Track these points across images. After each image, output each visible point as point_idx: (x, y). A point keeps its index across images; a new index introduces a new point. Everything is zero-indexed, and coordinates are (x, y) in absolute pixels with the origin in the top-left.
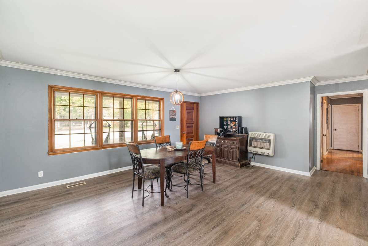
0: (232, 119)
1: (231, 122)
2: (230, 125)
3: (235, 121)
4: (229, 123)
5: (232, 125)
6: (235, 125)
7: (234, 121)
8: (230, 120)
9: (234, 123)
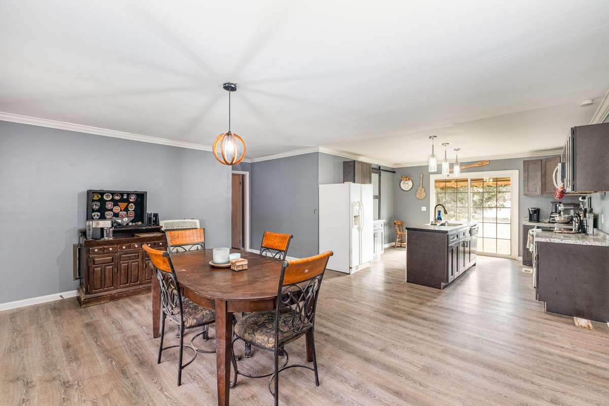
0: (117, 198)
1: (116, 203)
2: (111, 210)
3: (127, 201)
4: (109, 205)
5: (117, 209)
6: (126, 209)
7: (122, 200)
8: (112, 200)
9: (124, 205)
